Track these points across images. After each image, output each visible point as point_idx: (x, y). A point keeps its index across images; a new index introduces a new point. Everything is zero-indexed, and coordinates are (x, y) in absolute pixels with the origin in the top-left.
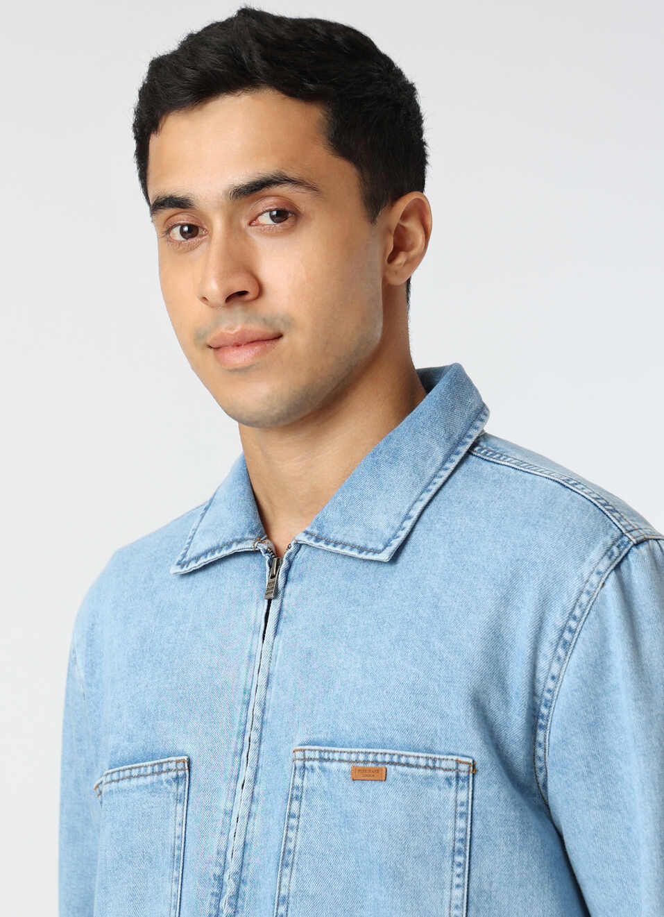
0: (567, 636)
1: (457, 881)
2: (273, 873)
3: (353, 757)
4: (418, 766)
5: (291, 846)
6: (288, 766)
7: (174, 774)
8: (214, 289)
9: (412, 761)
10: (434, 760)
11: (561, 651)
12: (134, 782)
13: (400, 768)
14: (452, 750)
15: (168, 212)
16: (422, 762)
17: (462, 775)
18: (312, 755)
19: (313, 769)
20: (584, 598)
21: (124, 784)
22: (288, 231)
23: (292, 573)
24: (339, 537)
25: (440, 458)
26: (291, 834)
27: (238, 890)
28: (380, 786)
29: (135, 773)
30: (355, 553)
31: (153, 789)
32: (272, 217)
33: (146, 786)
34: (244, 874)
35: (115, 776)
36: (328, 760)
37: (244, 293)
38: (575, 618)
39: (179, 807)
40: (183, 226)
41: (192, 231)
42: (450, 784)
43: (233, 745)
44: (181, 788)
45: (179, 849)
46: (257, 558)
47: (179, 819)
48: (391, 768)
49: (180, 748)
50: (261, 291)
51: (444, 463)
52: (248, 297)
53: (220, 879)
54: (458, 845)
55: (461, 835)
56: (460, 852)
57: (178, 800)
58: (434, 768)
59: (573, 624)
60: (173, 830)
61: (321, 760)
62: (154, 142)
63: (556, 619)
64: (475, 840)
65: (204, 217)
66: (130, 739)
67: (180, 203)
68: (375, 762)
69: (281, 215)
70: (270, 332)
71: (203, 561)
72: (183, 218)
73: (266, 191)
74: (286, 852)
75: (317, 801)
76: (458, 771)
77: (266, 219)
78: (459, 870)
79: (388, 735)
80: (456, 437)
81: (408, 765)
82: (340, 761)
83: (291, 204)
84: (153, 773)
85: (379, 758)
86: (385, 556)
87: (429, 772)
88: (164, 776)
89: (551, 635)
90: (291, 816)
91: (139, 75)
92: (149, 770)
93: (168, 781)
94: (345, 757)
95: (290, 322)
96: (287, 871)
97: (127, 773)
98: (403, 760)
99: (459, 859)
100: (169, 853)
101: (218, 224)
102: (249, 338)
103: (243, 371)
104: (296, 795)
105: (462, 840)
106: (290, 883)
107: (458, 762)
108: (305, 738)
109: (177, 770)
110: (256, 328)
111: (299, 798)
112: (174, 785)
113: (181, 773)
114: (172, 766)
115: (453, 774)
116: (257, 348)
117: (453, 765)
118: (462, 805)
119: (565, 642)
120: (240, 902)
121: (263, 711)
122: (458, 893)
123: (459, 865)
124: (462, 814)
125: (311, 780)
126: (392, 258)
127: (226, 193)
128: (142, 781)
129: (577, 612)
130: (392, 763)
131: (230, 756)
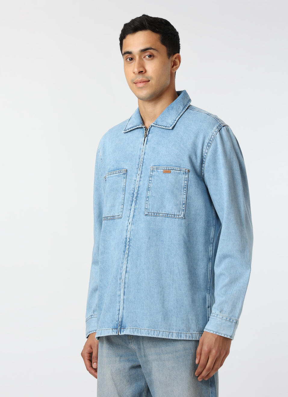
0: (209, 144)
1: (184, 194)
2: (146, 192)
3: (164, 168)
4: (177, 170)
5: (150, 186)
6: (149, 170)
7: (123, 173)
8: (136, 70)
9: (176, 169)
10: (181, 169)
11: (208, 147)
12: (114, 175)
13: (173, 171)
14: (184, 167)
15: (127, 55)
16: (178, 169)
17: (186, 172)
18: (155, 168)
19: (155, 171)
20: (213, 137)
21: (112, 175)
22: (152, 59)
23: (150, 132)
24: (161, 124)
25: (182, 109)
26: (150, 184)
27: (137, 195)
28: (170, 174)
29: (114, 173)
30: (164, 127)
31: (118, 176)
32: (148, 57)
33: (117, 176)
34: (139, 192)
35: (110, 174)
36: (158, 169)
37: (142, 72)
38: (211, 141)
39: (124, 179)
40: (130, 58)
41: (132, 59)
42: (184, 174)
43: (136, 167)
44: (125, 176)
45: (124, 188)
46: (142, 129)
47: (124, 182)
48: (172, 171)
49: (125, 168)
50: (146, 71)
51: (183, 110)
52: (143, 72)
53: (133, 194)
54: (185, 186)
55: (186, 184)
56: (185, 188)
57: (124, 178)
58: (181, 171)
59: (210, 142)
60: (123, 184)
61: (157, 169)
62: (124, 41)
63: (207, 141)
64: (188, 186)
65: (134, 56)
66: (113, 166)
67: (129, 53)
68: (168, 169)
69: (150, 56)
70: (147, 80)
71: (130, 130)
72: (130, 56)
73: (148, 51)
74: (149, 188)
75: (156, 178)
76: (185, 171)
77: (147, 57)
78: (185, 191)
79: (171, 164)
80: (185, 105)
81: (175, 170)
82: (161, 169)
83: (152, 54)
84: (119, 173)
85: (169, 169)
86: (171, 128)
87: (180, 171)
88: (121, 173)
89: (206, 144)
90: (150, 180)
91: (122, 27)
92: (118, 172)
93: (122, 174)
94: (162, 168)
95: (151, 78)
96: (149, 191)
97: (113, 173)
98: (174, 169)
99: (185, 189)
100: (122, 189)
101: (137, 57)
102: (143, 81)
103: (141, 88)
104: (151, 176)
105: (186, 185)
106: (149, 194)
107: (186, 170)
108: (153, 165)
109: (124, 172)
110: (145, 79)
111: (152, 177)
112: (123, 175)
113: (125, 173)
114: (123, 171)
115: (185, 172)
116: (144, 83)
117: (185, 170)
118: (186, 178)
119: (209, 146)
120: (138, 198)
121: (143, 160)
122: (184, 196)
123: (185, 190)
124: (186, 180)
125: (154, 173)
126: (173, 67)
127: (139, 51)
128: (116, 174)
129: (211, 140)
130: (172, 169)
131: (136, 169)
